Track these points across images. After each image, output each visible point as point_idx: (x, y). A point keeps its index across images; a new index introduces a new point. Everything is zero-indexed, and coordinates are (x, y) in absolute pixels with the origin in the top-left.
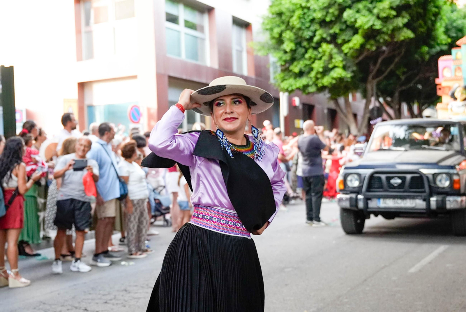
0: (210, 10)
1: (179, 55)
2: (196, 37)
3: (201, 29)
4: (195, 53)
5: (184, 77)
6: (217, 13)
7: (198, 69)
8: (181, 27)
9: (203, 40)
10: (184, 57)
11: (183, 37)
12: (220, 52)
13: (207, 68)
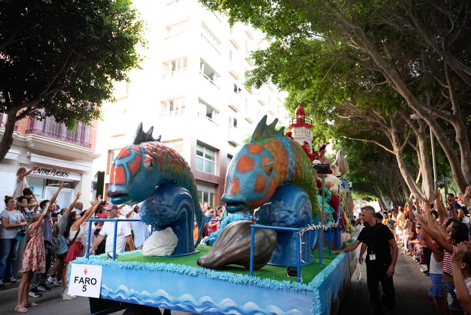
0: (217, 151)
1: (202, 170)
2: (211, 162)
3: (213, 159)
4: (210, 169)
5: (203, 180)
6: (221, 152)
7: (210, 176)
8: (204, 157)
9: (214, 163)
10: (204, 171)
11: (204, 161)
12: (221, 169)
13: (214, 176)
